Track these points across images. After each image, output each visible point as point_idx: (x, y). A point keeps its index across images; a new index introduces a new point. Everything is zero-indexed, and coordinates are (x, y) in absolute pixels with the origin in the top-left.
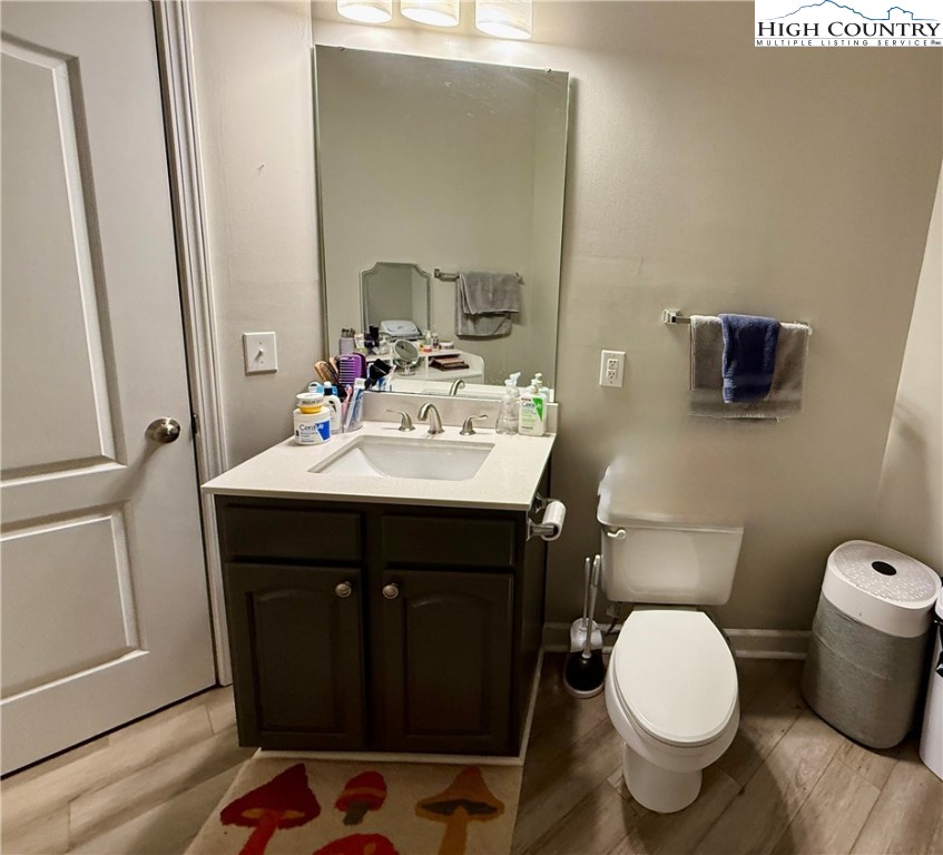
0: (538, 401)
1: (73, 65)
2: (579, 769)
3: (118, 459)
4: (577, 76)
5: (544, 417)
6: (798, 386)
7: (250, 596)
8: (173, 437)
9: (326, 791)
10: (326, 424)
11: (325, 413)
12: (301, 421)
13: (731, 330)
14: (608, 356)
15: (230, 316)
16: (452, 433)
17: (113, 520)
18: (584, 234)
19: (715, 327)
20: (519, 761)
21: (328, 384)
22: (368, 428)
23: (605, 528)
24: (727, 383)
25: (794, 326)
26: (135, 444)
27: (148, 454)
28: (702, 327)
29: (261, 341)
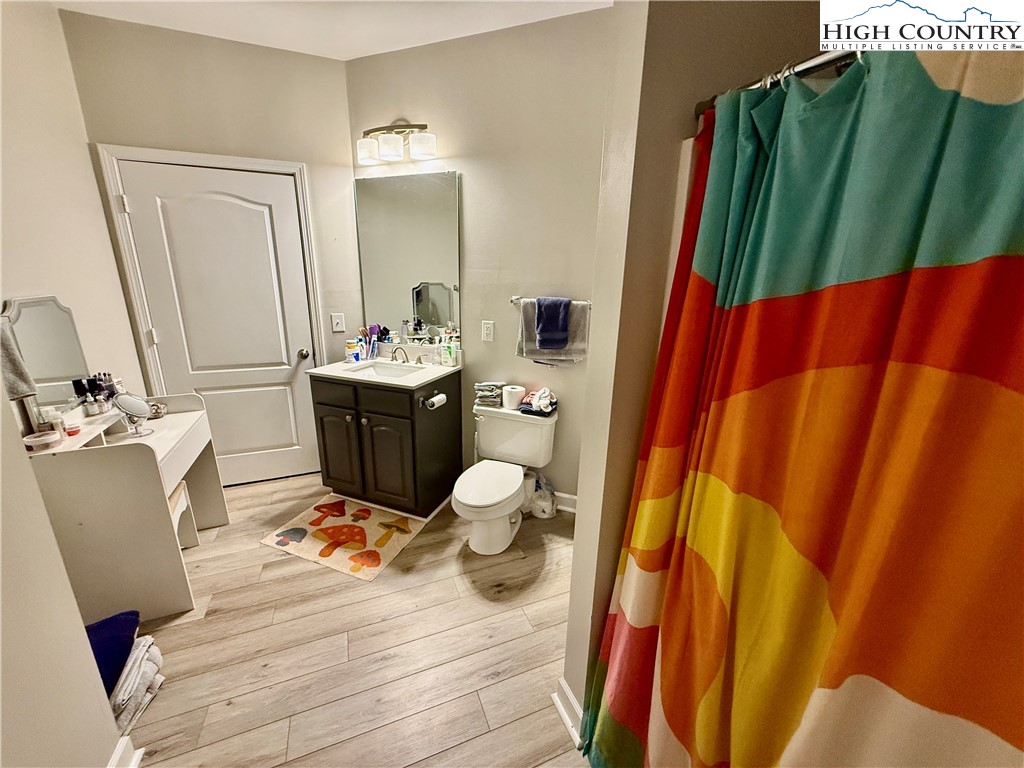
0: (449, 347)
1: (270, 207)
2: (451, 531)
3: (289, 365)
4: (462, 172)
5: (454, 356)
6: (583, 339)
7: (321, 419)
8: (306, 357)
9: (350, 510)
10: (357, 354)
11: (357, 350)
12: (349, 352)
13: (540, 307)
14: (485, 324)
15: (327, 306)
16: (412, 363)
17: (288, 389)
18: (469, 258)
19: (533, 304)
20: (426, 520)
21: (360, 337)
22: (379, 359)
23: (476, 415)
24: (538, 337)
25: (579, 302)
26: (294, 358)
27: (299, 363)
28: (526, 306)
29: (338, 318)
